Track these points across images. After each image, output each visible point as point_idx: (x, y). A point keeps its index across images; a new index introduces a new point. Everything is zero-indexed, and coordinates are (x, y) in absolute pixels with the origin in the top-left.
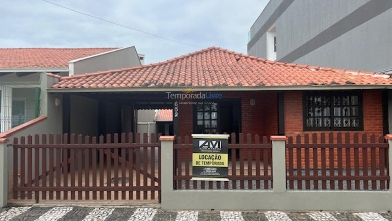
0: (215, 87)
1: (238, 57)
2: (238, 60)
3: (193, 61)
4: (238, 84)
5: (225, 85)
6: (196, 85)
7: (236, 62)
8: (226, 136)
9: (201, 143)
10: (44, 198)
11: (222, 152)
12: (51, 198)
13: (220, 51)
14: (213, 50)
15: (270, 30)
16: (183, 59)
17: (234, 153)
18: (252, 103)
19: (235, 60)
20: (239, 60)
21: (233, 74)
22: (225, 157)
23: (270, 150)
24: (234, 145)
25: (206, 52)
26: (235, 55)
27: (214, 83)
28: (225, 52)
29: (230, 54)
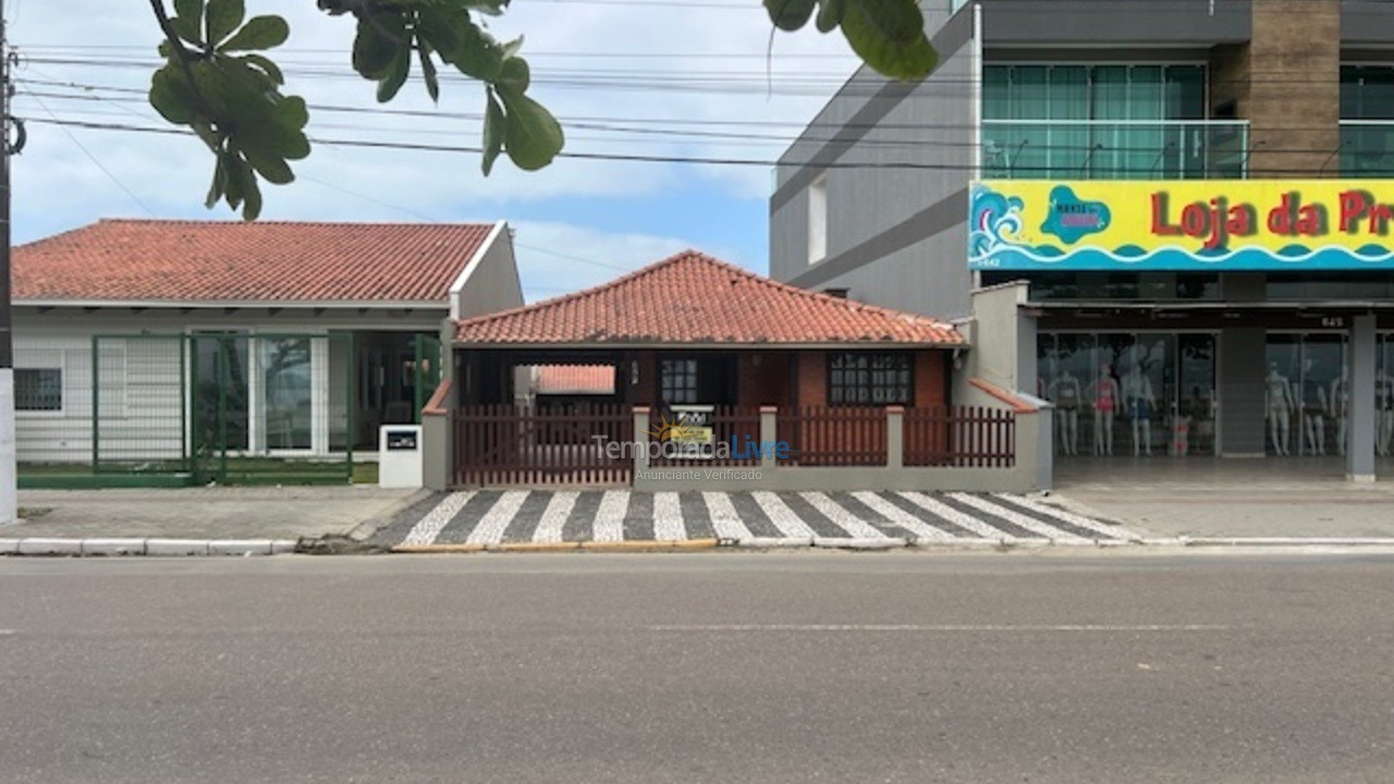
0: (696, 341)
1: (735, 277)
2: (734, 282)
3: (653, 283)
4: (730, 338)
5: (710, 339)
6: (667, 338)
7: (730, 288)
8: (709, 408)
9: (681, 416)
10: (491, 481)
11: (705, 425)
12: (500, 480)
13: (701, 260)
14: (689, 258)
15: (817, 181)
16: (634, 279)
17: (718, 427)
18: (756, 361)
19: (728, 283)
20: (737, 285)
21: (723, 317)
22: (708, 432)
23: (759, 424)
24: (719, 418)
25: (677, 262)
26: (729, 271)
27: (694, 335)
28: (711, 263)
29: (720, 267)
